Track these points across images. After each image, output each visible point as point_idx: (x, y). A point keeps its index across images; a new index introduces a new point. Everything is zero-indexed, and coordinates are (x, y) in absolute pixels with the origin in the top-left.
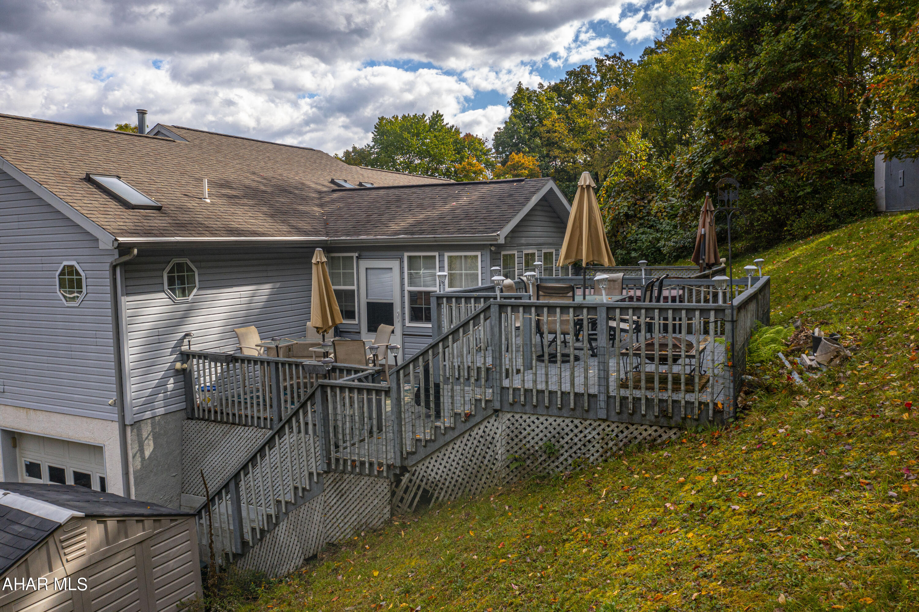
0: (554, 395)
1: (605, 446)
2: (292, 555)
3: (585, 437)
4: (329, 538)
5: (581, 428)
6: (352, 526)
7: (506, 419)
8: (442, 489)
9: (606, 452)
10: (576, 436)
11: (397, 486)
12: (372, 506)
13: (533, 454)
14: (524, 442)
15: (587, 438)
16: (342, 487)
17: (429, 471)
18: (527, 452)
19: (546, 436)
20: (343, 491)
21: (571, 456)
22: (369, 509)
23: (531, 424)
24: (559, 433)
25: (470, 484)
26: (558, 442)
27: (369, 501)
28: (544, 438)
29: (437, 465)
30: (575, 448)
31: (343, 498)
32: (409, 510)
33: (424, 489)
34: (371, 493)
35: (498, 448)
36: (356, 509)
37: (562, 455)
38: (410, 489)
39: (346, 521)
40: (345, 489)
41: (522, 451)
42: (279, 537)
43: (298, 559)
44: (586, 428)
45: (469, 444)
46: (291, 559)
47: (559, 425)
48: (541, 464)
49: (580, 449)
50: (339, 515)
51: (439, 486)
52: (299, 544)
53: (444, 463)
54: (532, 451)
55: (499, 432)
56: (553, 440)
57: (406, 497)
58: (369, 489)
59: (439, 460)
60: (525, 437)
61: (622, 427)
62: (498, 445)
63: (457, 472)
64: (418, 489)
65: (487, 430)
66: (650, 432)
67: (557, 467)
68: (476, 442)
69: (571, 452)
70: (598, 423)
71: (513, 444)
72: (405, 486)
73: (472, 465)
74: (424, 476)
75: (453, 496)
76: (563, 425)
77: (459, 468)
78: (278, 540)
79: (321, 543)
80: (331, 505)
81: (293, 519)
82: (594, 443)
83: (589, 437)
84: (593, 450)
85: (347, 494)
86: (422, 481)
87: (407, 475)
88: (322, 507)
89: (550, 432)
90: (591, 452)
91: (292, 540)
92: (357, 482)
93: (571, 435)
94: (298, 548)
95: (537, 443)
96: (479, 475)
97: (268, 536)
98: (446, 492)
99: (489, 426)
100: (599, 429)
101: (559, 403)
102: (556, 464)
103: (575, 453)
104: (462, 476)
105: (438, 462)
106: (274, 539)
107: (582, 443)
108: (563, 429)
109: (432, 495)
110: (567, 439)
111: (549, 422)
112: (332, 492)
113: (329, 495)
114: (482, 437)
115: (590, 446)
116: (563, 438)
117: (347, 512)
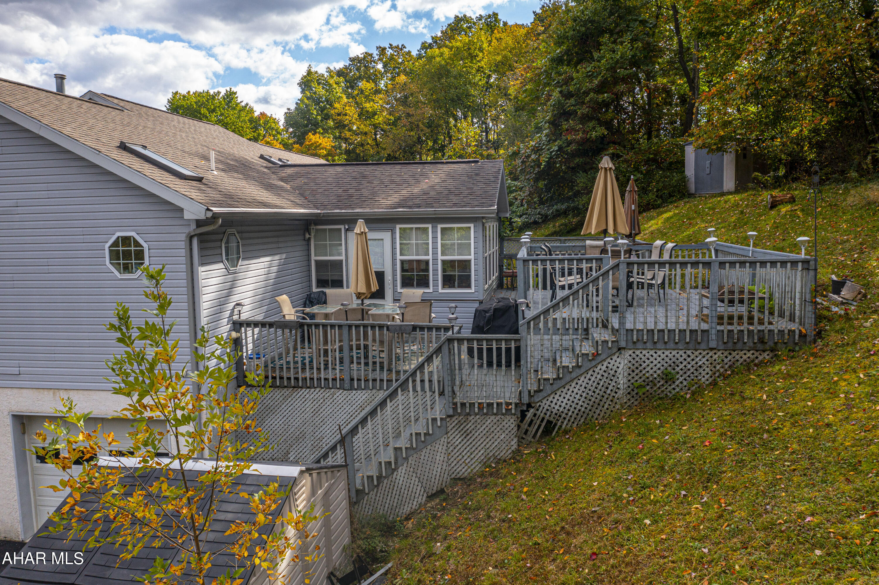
0: (672, 333)
1: (713, 369)
2: (413, 495)
3: (697, 363)
4: (455, 474)
5: (692, 357)
6: (479, 461)
7: (628, 355)
8: (565, 418)
9: (715, 373)
10: (689, 363)
11: (522, 421)
12: (499, 440)
13: (651, 381)
14: (644, 372)
15: (699, 364)
16: (467, 427)
17: (553, 405)
18: (647, 380)
19: (663, 366)
20: (469, 431)
21: (685, 379)
22: (496, 443)
23: (650, 357)
24: (674, 363)
25: (593, 411)
26: (674, 369)
27: (496, 437)
28: (662, 368)
29: (561, 399)
30: (688, 373)
31: (468, 437)
32: (533, 440)
33: (548, 421)
34: (498, 429)
35: (620, 379)
36: (482, 445)
37: (678, 379)
38: (534, 422)
39: (472, 456)
40: (470, 429)
41: (642, 379)
42: (397, 481)
43: (420, 497)
44: (697, 357)
45: (593, 379)
46: (412, 498)
47: (674, 356)
48: (659, 388)
49: (693, 373)
50: (465, 452)
51: (562, 417)
52: (420, 484)
53: (567, 397)
54: (651, 379)
55: (621, 366)
56: (669, 368)
57: (530, 429)
58: (495, 427)
59: (563, 395)
60: (644, 369)
61: (726, 353)
62: (621, 377)
63: (580, 403)
64: (542, 421)
65: (610, 366)
66: (749, 355)
67: (674, 389)
68: (599, 377)
69: (685, 376)
70: (706, 352)
71: (633, 375)
72: (529, 420)
73: (595, 395)
74: (547, 410)
75: (576, 423)
76: (678, 356)
77: (583, 399)
78: (396, 484)
79: (445, 479)
80: (455, 444)
81: (413, 463)
82: (705, 367)
83: (700, 363)
84: (703, 373)
85: (473, 432)
86: (545, 414)
87: (532, 410)
88: (445, 448)
89: (667, 363)
90: (702, 375)
91: (412, 482)
92: (483, 422)
93: (685, 363)
94: (419, 488)
95: (655, 372)
96: (602, 403)
97: (385, 481)
98: (569, 420)
99: (612, 362)
100: (707, 357)
101: (677, 338)
102: (673, 386)
103: (689, 376)
104: (585, 405)
105: (562, 397)
106: (392, 484)
107: (694, 368)
108: (677, 359)
109: (556, 424)
110: (681, 366)
111: (665, 355)
112: (456, 433)
113: (453, 436)
114: (605, 371)
115: (701, 370)
116: (678, 366)
117: (474, 449)
